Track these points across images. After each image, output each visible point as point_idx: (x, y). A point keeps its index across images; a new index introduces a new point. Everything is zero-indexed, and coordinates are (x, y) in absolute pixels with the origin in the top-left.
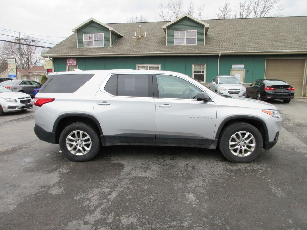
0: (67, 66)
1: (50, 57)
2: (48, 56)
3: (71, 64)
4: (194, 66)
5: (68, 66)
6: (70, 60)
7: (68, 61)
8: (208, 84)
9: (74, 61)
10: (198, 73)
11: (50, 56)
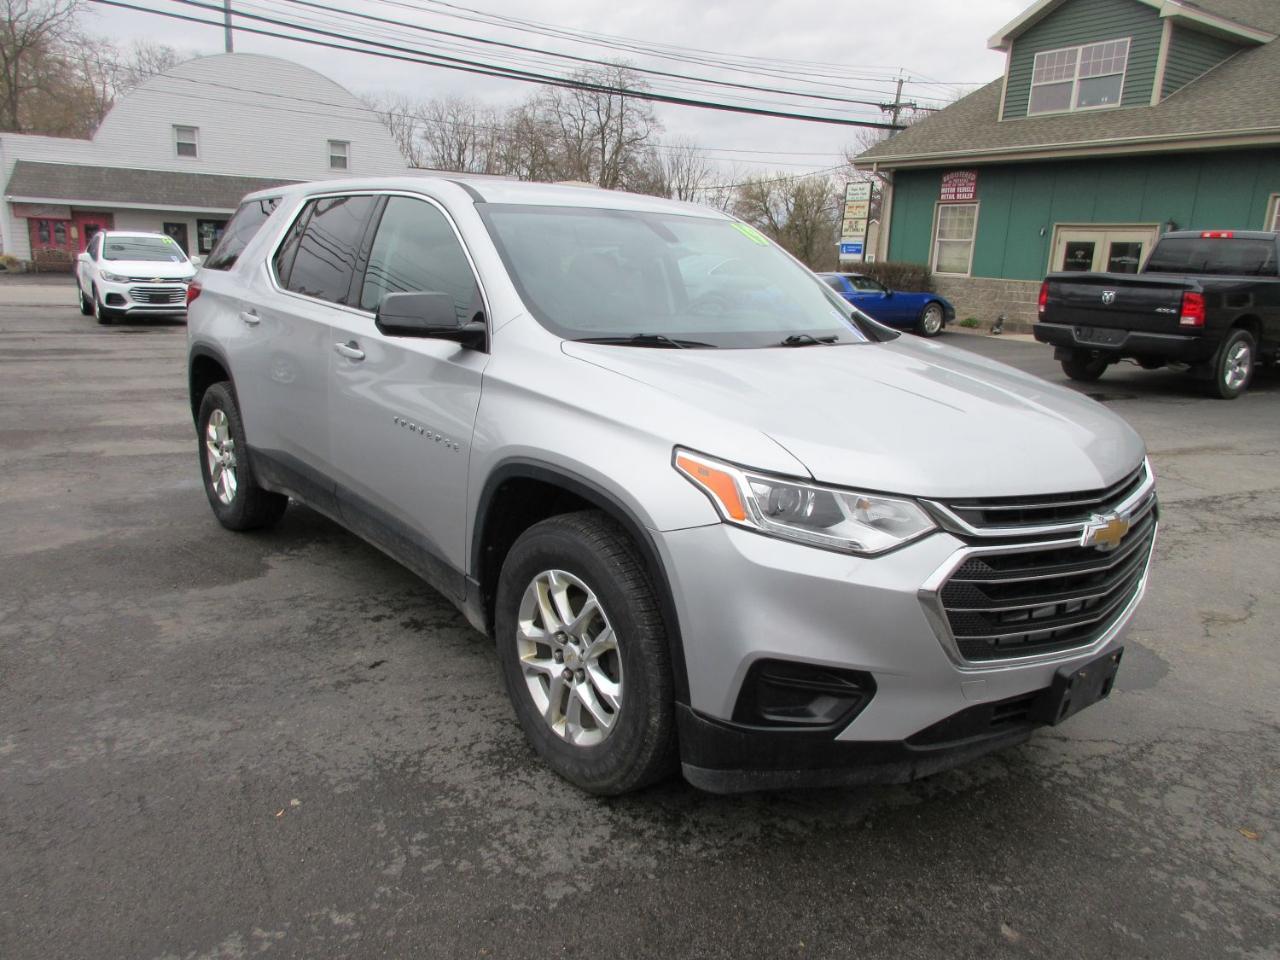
0: (939, 204)
1: (881, 166)
2: (872, 163)
3: (955, 196)
5: (941, 206)
6: (952, 175)
7: (947, 182)
9: (970, 181)
11: (878, 163)
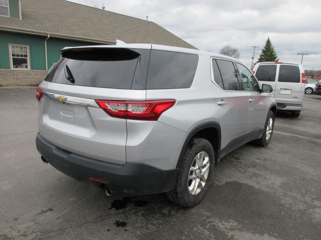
4: (12, 46)
8: (34, 71)
10: (19, 57)
